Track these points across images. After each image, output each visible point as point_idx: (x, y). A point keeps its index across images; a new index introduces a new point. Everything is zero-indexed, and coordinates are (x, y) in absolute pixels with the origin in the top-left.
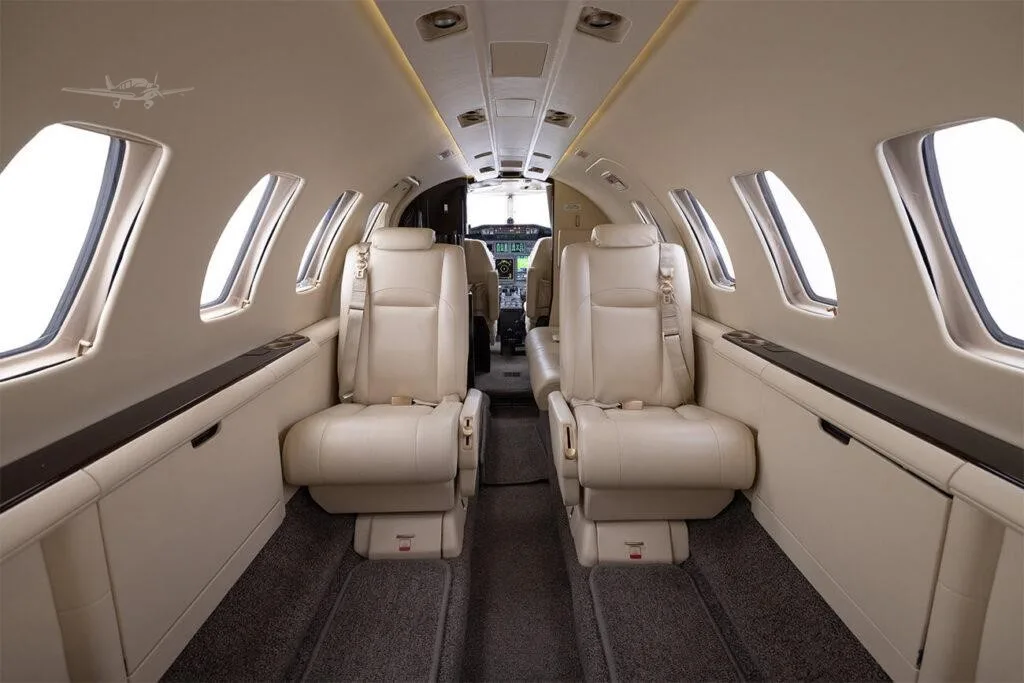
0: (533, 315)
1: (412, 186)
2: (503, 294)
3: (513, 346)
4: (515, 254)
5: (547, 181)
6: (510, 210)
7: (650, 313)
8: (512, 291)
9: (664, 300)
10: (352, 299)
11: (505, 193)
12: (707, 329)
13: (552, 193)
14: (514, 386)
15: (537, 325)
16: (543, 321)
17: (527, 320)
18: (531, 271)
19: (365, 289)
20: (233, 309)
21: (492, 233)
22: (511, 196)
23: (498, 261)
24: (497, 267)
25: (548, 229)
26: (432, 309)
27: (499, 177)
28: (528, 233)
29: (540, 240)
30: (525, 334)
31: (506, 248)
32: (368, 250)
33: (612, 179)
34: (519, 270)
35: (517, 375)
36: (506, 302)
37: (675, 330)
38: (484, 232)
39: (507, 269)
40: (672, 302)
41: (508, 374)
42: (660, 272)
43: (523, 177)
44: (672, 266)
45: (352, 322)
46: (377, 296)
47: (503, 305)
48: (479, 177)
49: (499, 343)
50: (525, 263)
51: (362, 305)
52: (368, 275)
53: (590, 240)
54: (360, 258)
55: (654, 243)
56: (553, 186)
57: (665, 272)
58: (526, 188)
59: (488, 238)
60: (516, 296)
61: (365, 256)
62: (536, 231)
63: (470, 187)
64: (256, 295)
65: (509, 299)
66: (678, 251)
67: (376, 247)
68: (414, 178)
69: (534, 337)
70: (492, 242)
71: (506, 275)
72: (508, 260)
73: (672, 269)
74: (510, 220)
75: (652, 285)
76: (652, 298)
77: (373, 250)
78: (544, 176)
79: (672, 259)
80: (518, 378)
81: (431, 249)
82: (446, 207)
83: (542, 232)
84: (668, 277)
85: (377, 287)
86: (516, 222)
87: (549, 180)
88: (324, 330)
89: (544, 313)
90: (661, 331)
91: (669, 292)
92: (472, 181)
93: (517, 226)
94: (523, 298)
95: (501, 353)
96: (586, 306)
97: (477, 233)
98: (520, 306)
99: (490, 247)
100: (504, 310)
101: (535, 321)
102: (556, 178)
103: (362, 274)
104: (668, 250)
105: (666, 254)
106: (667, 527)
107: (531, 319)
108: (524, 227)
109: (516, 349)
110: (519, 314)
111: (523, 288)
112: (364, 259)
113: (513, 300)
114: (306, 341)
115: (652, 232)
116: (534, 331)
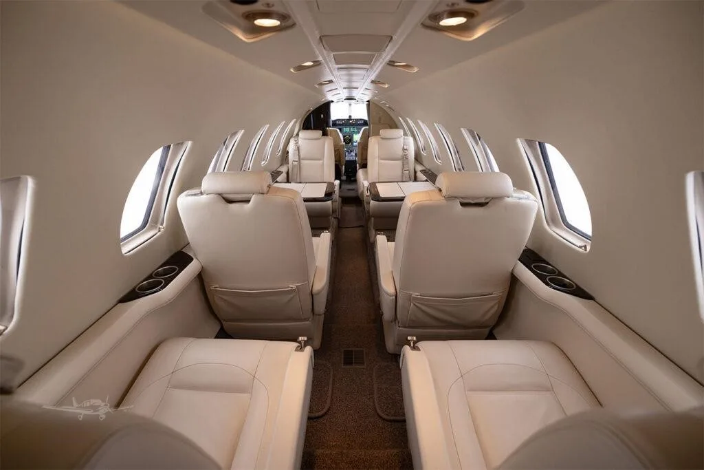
2: (347, 153)
3: (351, 177)
4: (352, 133)
5: (366, 102)
6: (350, 111)
7: (399, 163)
8: (351, 151)
9: (404, 158)
10: (293, 158)
11: (348, 105)
12: (419, 168)
13: (368, 106)
14: (352, 194)
15: (362, 168)
16: (364, 166)
18: (359, 141)
19: (298, 154)
21: (341, 123)
22: (350, 105)
23: (344, 137)
24: (344, 141)
25: (368, 122)
26: (321, 161)
28: (359, 123)
29: (363, 129)
30: (356, 171)
31: (346, 130)
32: (297, 139)
34: (354, 140)
35: (353, 190)
36: (348, 157)
37: (407, 168)
38: (338, 122)
39: (349, 140)
40: (407, 159)
41: (349, 190)
42: (403, 148)
43: (355, 99)
45: (294, 166)
46: (302, 157)
48: (335, 100)
49: (345, 176)
50: (357, 138)
51: (297, 160)
52: (298, 149)
53: (379, 134)
54: (295, 141)
55: (402, 137)
56: (369, 104)
58: (357, 103)
59: (339, 125)
60: (353, 154)
62: (362, 122)
63: (331, 104)
65: (350, 155)
66: (411, 139)
67: (300, 138)
69: (360, 173)
70: (341, 128)
71: (349, 143)
72: (349, 136)
73: (408, 146)
74: (350, 116)
75: (400, 153)
76: (400, 157)
78: (365, 100)
79: (408, 142)
81: (321, 138)
82: (322, 116)
83: (365, 123)
84: (406, 149)
85: (301, 153)
86: (352, 118)
87: (368, 101)
88: (284, 169)
89: (365, 162)
90: (403, 169)
91: (406, 155)
92: (332, 102)
94: (356, 155)
95: (346, 181)
96: (377, 160)
97: (335, 124)
98: (354, 159)
99: (340, 130)
100: (347, 161)
102: (371, 101)
103: (296, 147)
105: (406, 140)
107: (359, 164)
108: (357, 120)
109: (352, 179)
110: (354, 162)
111: (356, 150)
112: (297, 142)
113: (352, 156)
114: (282, 172)
115: (401, 132)
116: (360, 170)
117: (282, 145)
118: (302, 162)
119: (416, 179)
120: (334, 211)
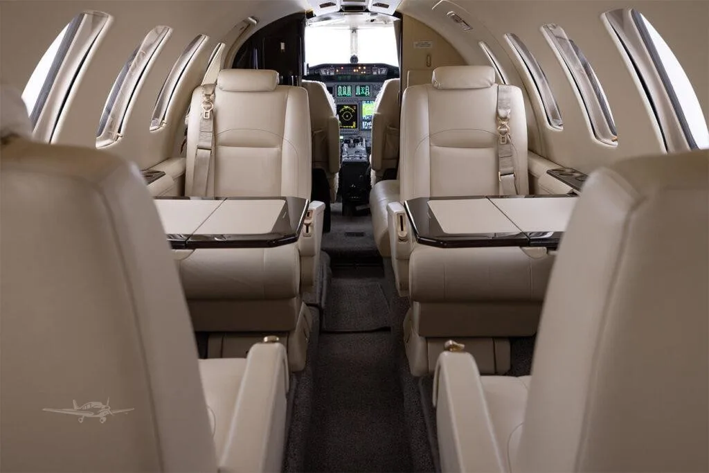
0: (379, 168)
1: (250, 25)
2: (346, 146)
3: (355, 204)
4: (359, 99)
5: (394, 15)
6: (354, 45)
7: (487, 154)
8: (356, 141)
9: (501, 140)
10: (200, 140)
11: (348, 27)
12: (541, 167)
13: (399, 26)
14: (357, 245)
15: (384, 178)
16: (390, 173)
17: (373, 173)
18: (376, 117)
19: (211, 130)
20: (108, 141)
21: (332, 74)
22: (354, 30)
23: (339, 107)
25: (397, 69)
26: (275, 150)
27: (341, 11)
28: (375, 73)
29: (387, 82)
30: (369, 188)
31: (346, 91)
32: (214, 92)
33: (457, 19)
34: (364, 116)
35: (361, 234)
36: (348, 155)
37: (510, 169)
38: (323, 72)
39: (351, 115)
40: (508, 142)
41: (350, 234)
42: (497, 112)
43: (367, 11)
44: (509, 108)
45: (199, 162)
46: (222, 137)
47: (345, 158)
48: (318, 12)
49: (341, 204)
50: (370, 109)
51: (209, 145)
52: (214, 116)
53: (431, 82)
54: (205, 99)
55: (492, 85)
56: (401, 22)
57: (502, 113)
58: (372, 21)
59: (327, 79)
60: (361, 147)
61: (211, 97)
62: (384, 71)
63: (308, 21)
64: (126, 130)
65: (353, 150)
66: (517, 94)
67: (221, 89)
68: (253, 18)
69: (379, 190)
70: (331, 84)
71: (350, 123)
72: (351, 106)
73: (509, 111)
74: (354, 59)
75: (490, 127)
76: (488, 138)
77: (218, 92)
78: (391, 11)
79: (509, 100)
80: (361, 238)
81: (275, 90)
82: (283, 46)
83: (391, 72)
84: (505, 118)
85: (222, 127)
86: (360, 62)
87: (397, 14)
88: (171, 169)
89: (392, 165)
90: (498, 169)
91: (506, 132)
92: (310, 15)
93: (362, 65)
94: (368, 150)
95: (343, 213)
96: (425, 147)
97: (316, 73)
98: (364, 159)
99: (330, 90)
100: (346, 164)
101: (382, 175)
102: (405, 13)
103: (208, 114)
104: (505, 91)
105: (504, 96)
106: (492, 343)
107: (377, 172)
108: (370, 67)
109: (358, 208)
110: (363, 167)
111: (368, 139)
112: (210, 100)
113: (357, 152)
114: (163, 174)
115: (490, 74)
116: (380, 184)
117: (168, 106)
118: (225, 151)
119: (533, 191)
120: (306, 284)
